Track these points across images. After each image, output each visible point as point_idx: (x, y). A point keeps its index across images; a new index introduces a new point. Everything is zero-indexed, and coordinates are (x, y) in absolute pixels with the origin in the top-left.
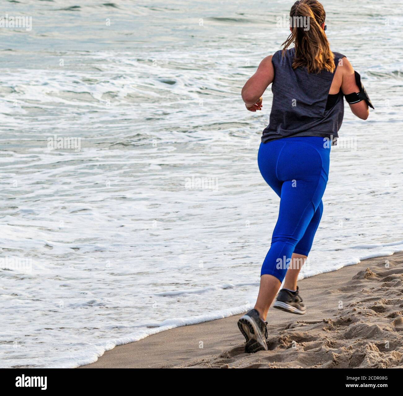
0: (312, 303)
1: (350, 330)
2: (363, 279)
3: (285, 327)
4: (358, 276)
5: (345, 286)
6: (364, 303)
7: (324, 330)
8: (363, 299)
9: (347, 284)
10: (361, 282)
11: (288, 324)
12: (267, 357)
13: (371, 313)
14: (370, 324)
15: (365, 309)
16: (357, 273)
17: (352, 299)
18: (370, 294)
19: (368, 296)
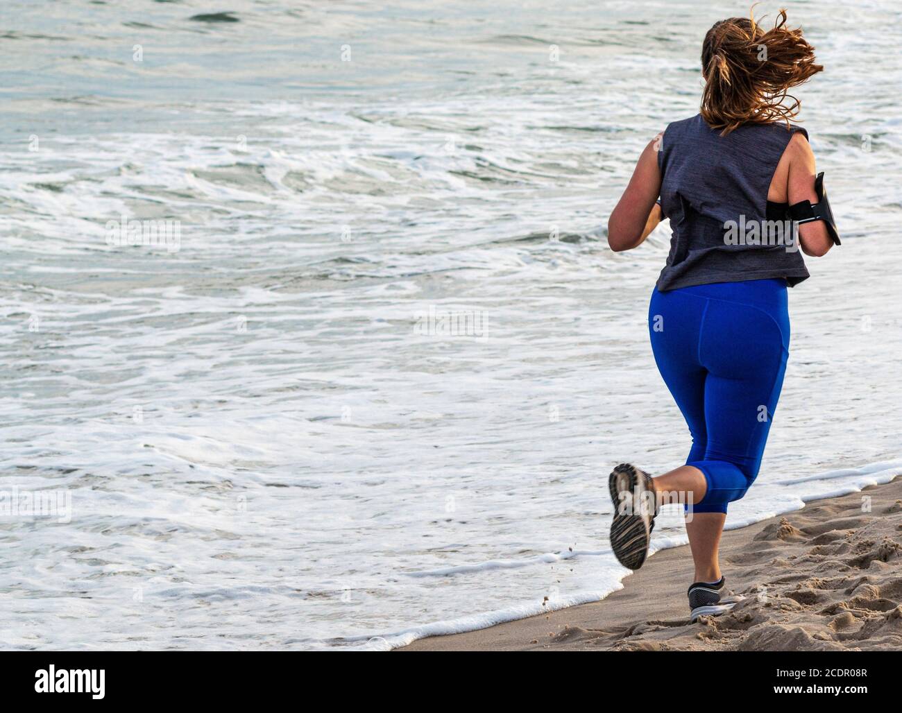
0: (676, 586)
1: (750, 639)
2: (773, 539)
3: (624, 633)
4: (765, 534)
5: (740, 554)
6: (777, 586)
7: (699, 638)
8: (775, 578)
9: (745, 548)
10: (769, 546)
11: (629, 627)
13: (790, 605)
14: (789, 627)
15: (779, 598)
16: (763, 529)
17: (752, 579)
18: (788, 568)
19: (785, 573)
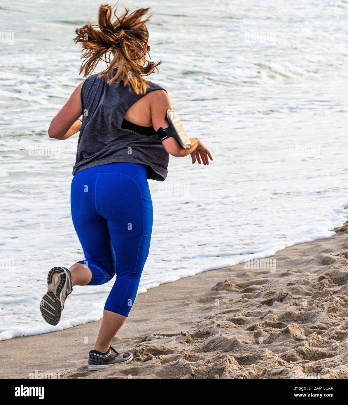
0: (169, 315)
1: (209, 343)
2: (222, 290)
3: (141, 340)
4: (217, 287)
5: (204, 298)
6: (223, 315)
7: (181, 343)
8: (222, 311)
9: (206, 295)
10: (219, 294)
11: (144, 337)
12: (123, 371)
13: (230, 325)
14: (229, 337)
15: (224, 321)
16: (216, 284)
17: (210, 311)
18: (229, 306)
19: (227, 308)
